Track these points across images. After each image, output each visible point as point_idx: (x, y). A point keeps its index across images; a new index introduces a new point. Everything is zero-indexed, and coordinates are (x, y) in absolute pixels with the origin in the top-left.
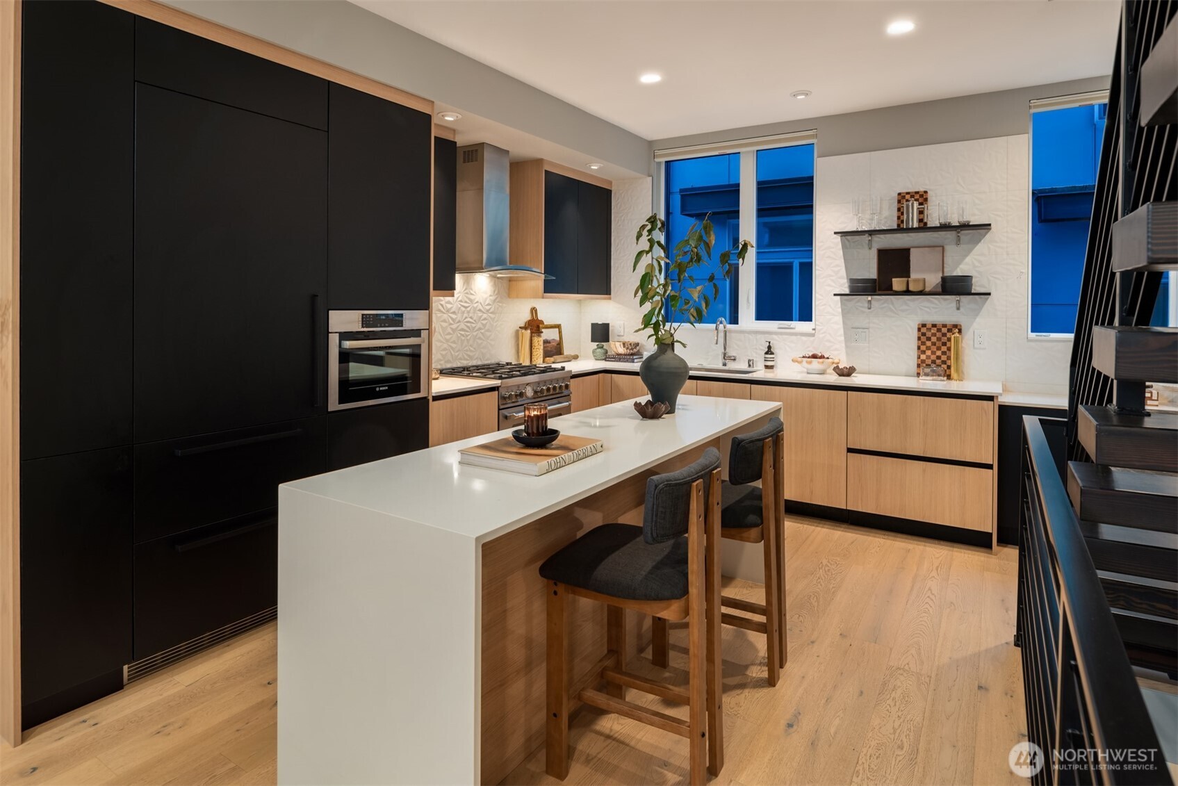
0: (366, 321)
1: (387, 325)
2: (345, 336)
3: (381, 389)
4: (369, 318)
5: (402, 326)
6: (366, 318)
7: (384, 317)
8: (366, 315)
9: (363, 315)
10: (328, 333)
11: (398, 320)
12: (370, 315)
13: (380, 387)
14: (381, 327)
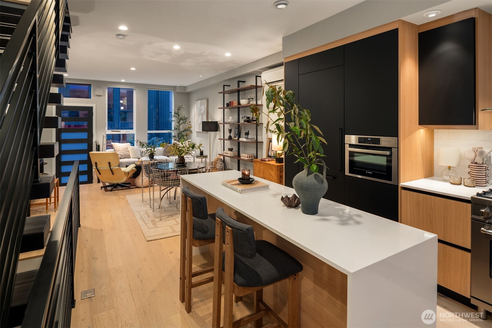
0: (360, 140)
1: (371, 143)
2: (351, 146)
3: (368, 172)
4: (362, 139)
5: (380, 144)
6: (361, 139)
7: (370, 139)
8: (361, 137)
9: (359, 137)
10: (345, 144)
11: (378, 141)
12: (362, 138)
13: (368, 171)
14: (368, 143)
